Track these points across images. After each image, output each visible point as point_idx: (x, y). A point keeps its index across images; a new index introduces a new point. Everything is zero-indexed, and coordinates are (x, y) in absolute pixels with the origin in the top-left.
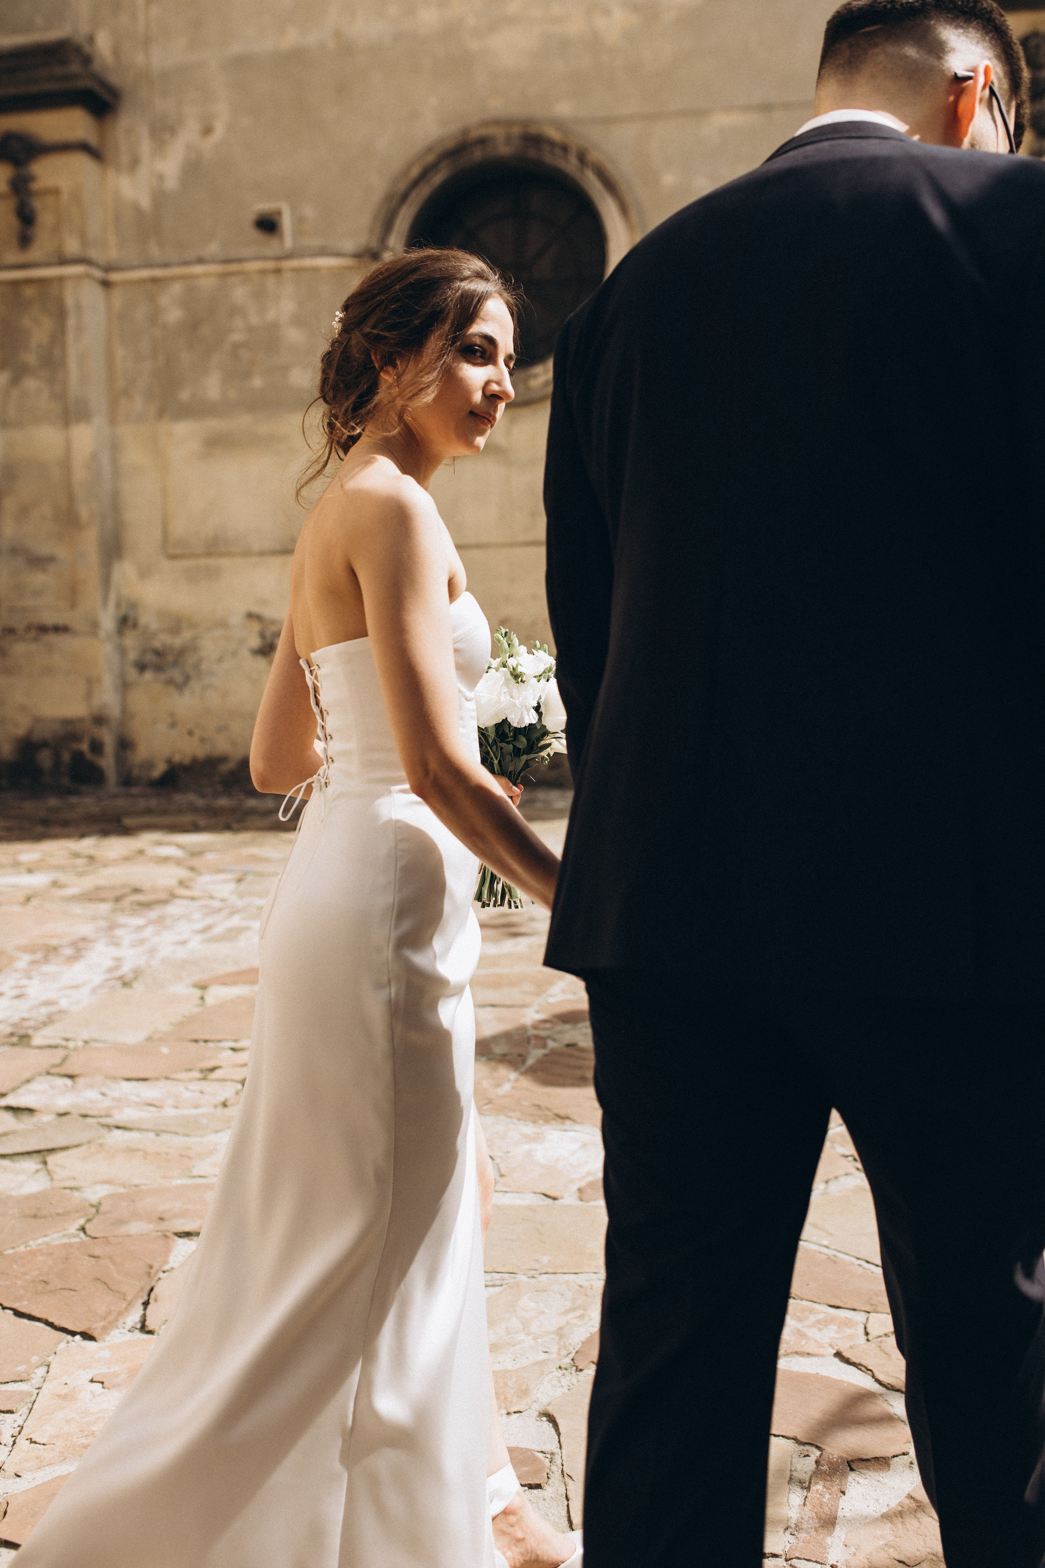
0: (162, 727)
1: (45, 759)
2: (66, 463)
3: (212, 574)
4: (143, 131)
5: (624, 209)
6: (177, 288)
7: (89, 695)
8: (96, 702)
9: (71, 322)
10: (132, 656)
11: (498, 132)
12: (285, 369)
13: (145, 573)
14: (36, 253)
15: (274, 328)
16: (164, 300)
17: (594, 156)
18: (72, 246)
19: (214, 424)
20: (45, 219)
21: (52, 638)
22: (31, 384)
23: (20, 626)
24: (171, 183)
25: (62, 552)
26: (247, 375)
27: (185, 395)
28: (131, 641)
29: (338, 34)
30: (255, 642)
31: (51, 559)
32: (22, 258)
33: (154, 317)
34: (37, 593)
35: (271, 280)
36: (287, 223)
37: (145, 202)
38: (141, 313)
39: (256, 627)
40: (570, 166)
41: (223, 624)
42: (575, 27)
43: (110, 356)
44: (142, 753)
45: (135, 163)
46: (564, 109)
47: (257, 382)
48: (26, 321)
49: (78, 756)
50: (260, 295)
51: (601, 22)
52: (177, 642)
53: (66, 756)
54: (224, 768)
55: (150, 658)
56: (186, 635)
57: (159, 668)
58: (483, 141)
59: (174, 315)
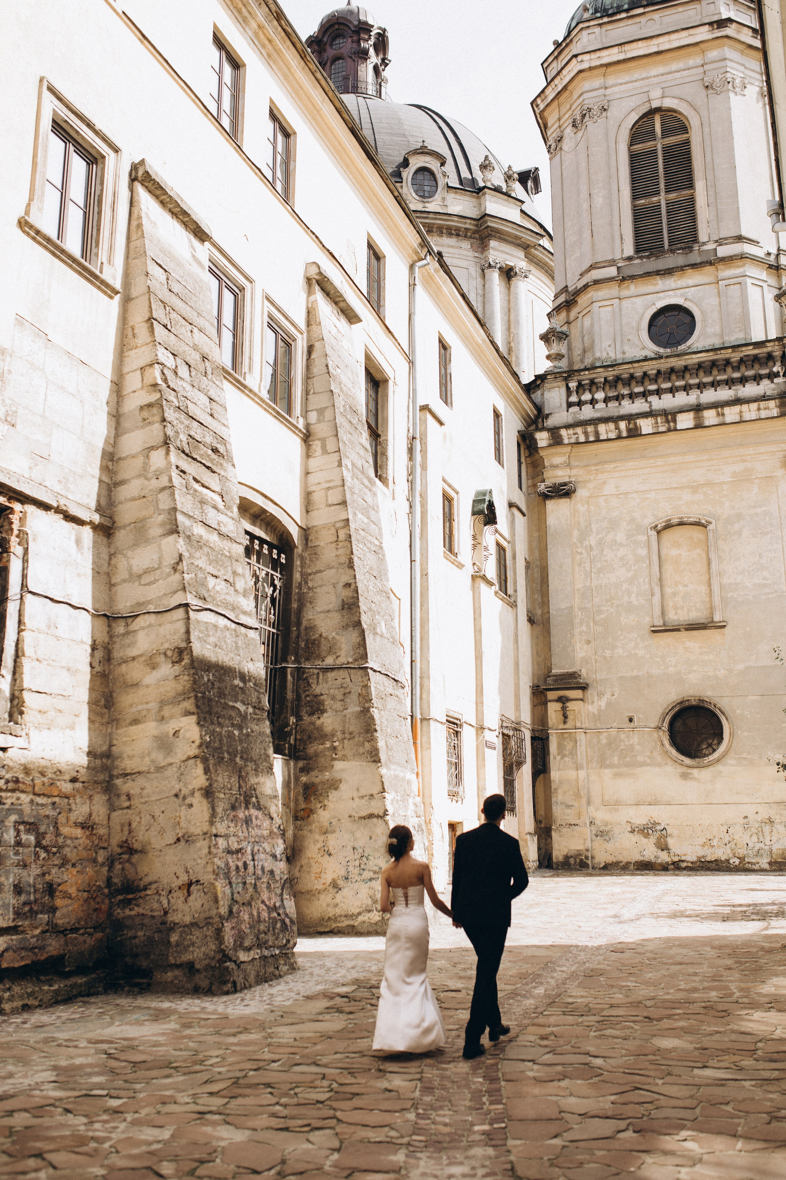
0: (603, 852)
1: (572, 861)
2: (577, 780)
3: (616, 810)
4: (595, 694)
5: (727, 719)
6: (605, 734)
7: (584, 843)
8: (586, 845)
9: (578, 744)
10: (594, 832)
11: (693, 699)
12: (636, 756)
13: (597, 810)
14: (567, 726)
15: (632, 745)
16: (601, 737)
17: (718, 705)
18: (578, 725)
19: (617, 770)
20: (571, 717)
21: (573, 827)
22: (566, 759)
23: (564, 824)
24: (603, 707)
25: (576, 804)
26: (625, 757)
27: (608, 762)
28: (593, 828)
29: (648, 673)
30: (630, 829)
31: (573, 806)
32: (564, 727)
33: (599, 742)
34: (568, 815)
35: (631, 733)
36: (635, 719)
37: (596, 713)
38: (595, 741)
39: (629, 825)
40: (712, 708)
41: (620, 824)
42: (711, 673)
43: (586, 751)
44: (597, 860)
45: (593, 702)
46: (709, 693)
47: (628, 759)
48: (565, 743)
49: (581, 860)
50: (628, 737)
51: (717, 672)
52: (607, 829)
53: (578, 860)
54: (621, 864)
55: (599, 833)
56: (610, 827)
57: (602, 836)
58: (688, 700)
59: (604, 741)
